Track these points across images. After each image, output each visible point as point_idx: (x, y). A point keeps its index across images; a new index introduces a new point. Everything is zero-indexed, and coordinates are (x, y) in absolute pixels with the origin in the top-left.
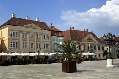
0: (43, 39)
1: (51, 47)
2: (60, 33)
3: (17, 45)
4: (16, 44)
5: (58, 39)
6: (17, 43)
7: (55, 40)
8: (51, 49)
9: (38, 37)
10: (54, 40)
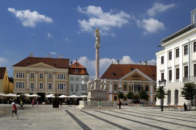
0: (56, 79)
1: (68, 87)
2: (83, 70)
3: (23, 86)
4: (22, 84)
5: (78, 78)
6: (24, 83)
7: (75, 79)
8: (68, 89)
9: (50, 77)
10: (72, 79)
